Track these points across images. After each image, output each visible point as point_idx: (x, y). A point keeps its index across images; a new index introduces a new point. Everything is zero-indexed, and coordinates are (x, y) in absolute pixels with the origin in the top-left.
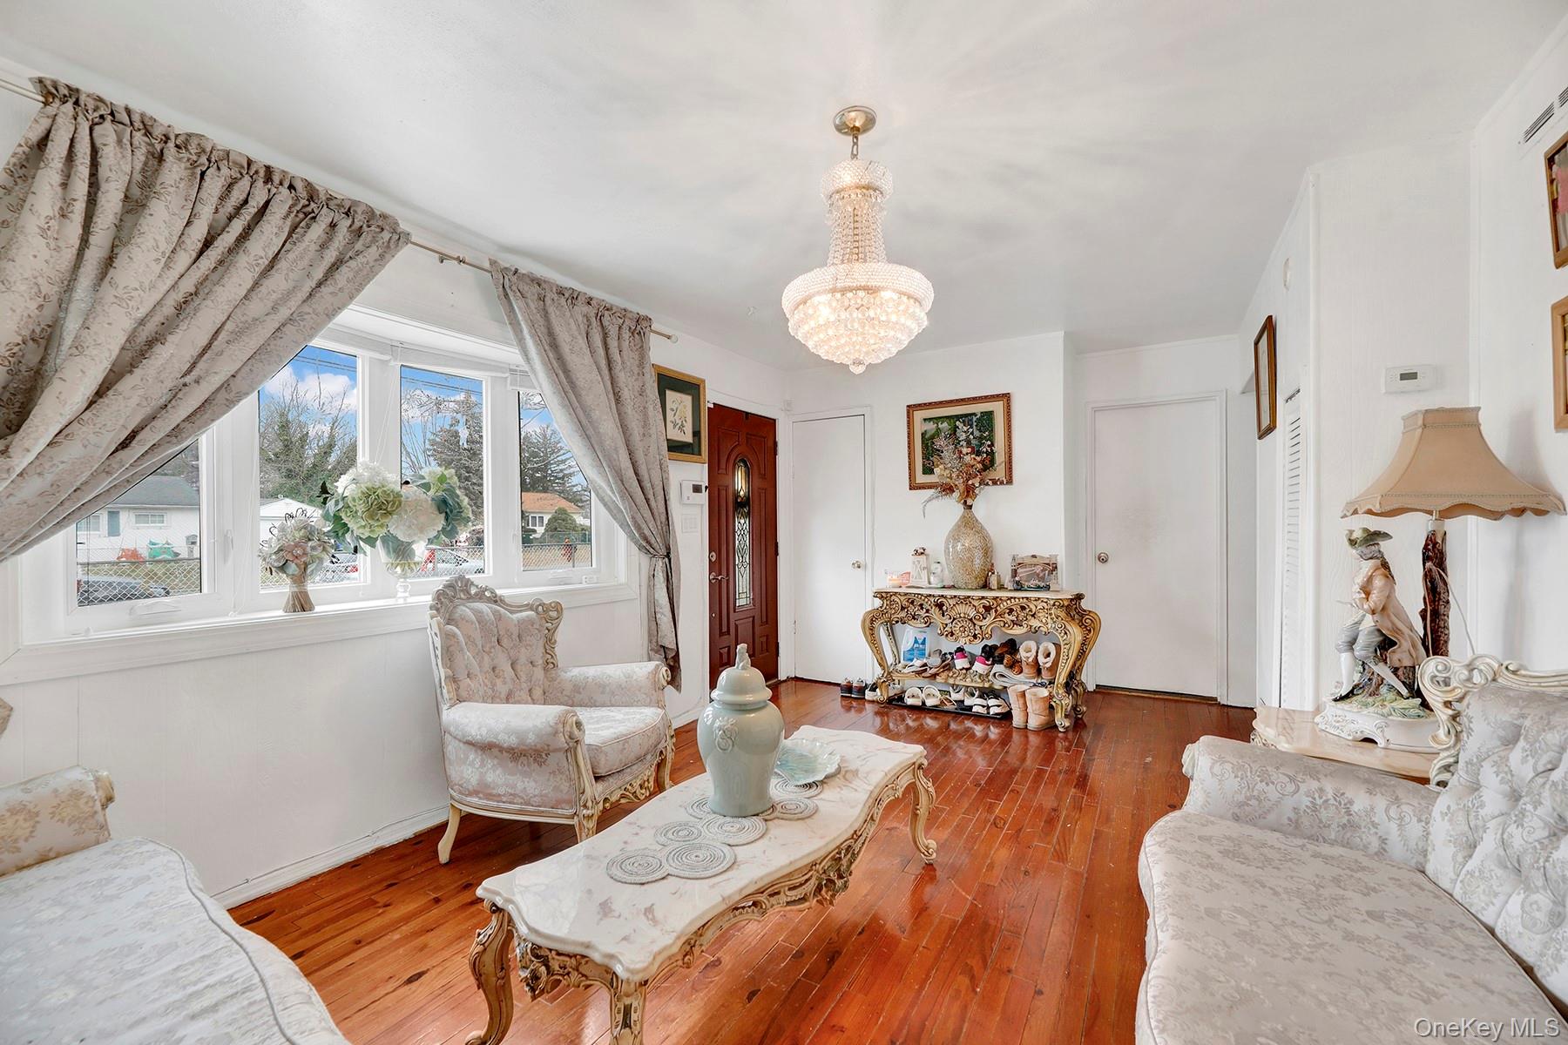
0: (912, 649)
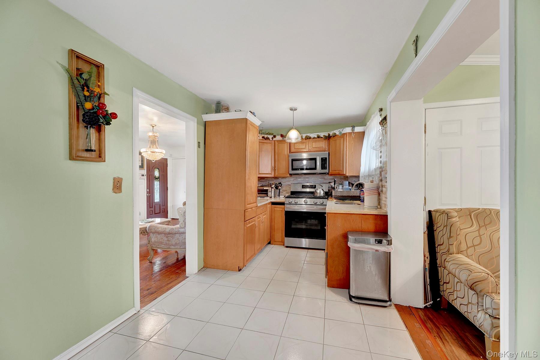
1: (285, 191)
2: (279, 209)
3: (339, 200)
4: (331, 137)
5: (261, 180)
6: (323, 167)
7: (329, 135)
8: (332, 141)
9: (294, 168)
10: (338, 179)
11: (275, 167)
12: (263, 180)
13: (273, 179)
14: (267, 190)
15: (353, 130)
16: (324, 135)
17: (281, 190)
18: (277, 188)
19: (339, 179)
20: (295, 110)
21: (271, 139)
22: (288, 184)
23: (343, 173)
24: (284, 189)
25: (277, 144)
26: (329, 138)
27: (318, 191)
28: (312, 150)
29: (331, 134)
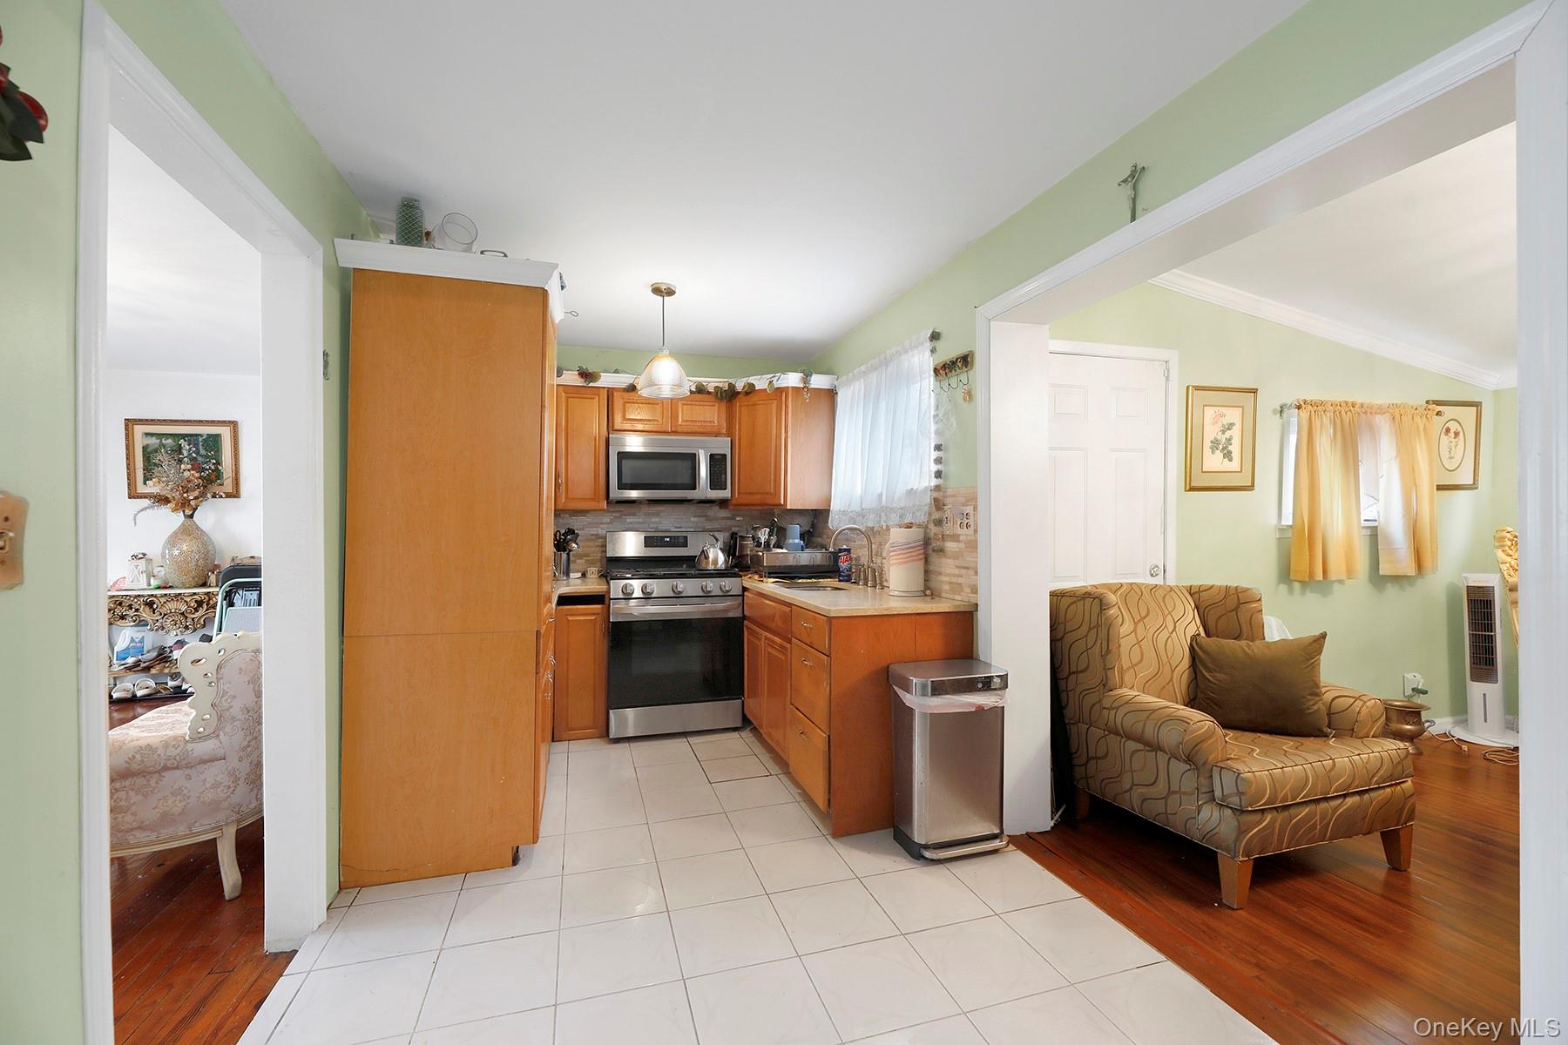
0: (128, 648)
1: (580, 556)
2: (583, 618)
4: (739, 393)
6: (716, 481)
7: (732, 386)
8: (740, 406)
9: (624, 482)
15: (806, 380)
16: (716, 387)
18: (561, 546)
20: (670, 292)
23: (778, 502)
25: (564, 399)
26: (729, 396)
27: (711, 556)
28: (679, 429)
29: (740, 386)
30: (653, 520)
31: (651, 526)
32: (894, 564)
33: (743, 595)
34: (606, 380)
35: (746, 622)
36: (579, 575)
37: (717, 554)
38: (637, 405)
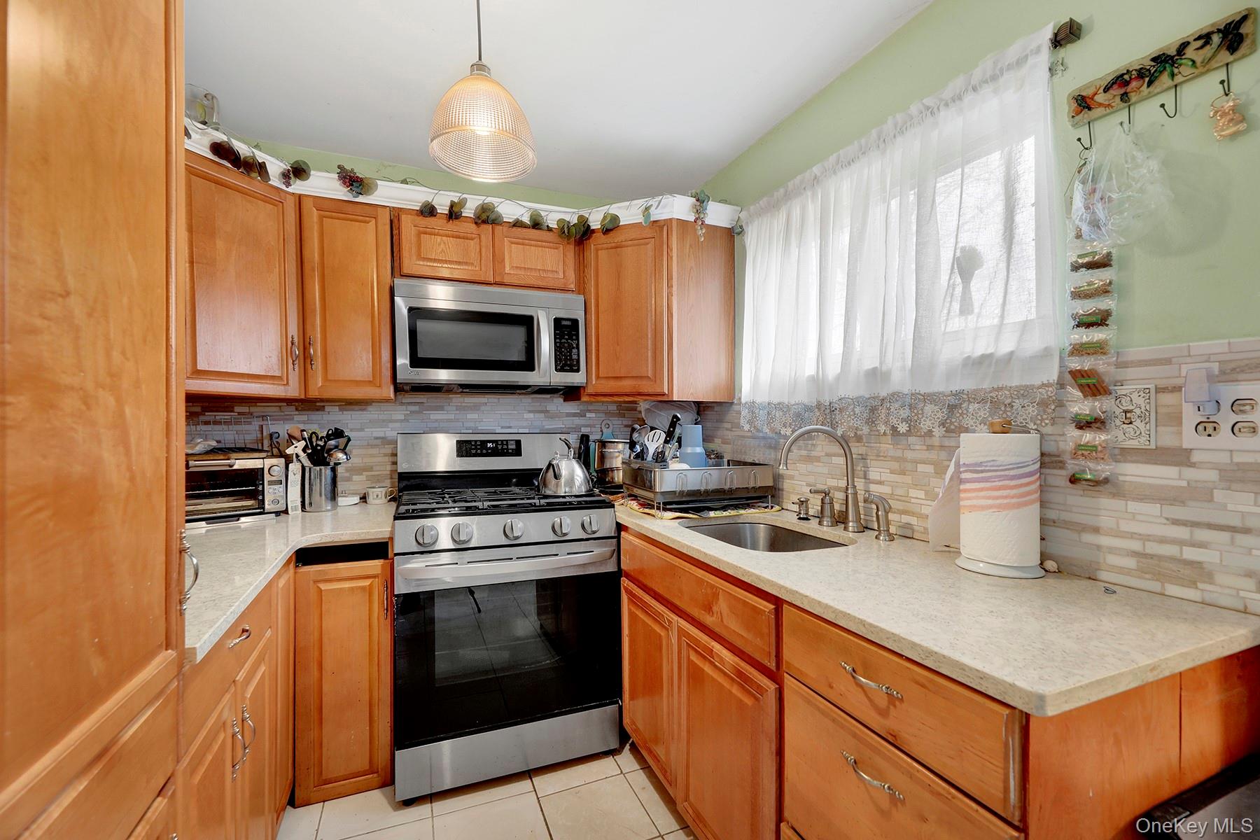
1: (359, 470)
2: (347, 585)
3: (681, 510)
4: (594, 230)
5: (209, 416)
6: (565, 361)
7: (583, 220)
8: (597, 250)
9: (420, 355)
10: (598, 415)
11: (306, 344)
12: (221, 416)
13: (290, 410)
14: (254, 477)
15: (699, 209)
16: (559, 220)
17: (340, 469)
18: (318, 456)
19: (603, 415)
21: (276, 181)
22: (377, 438)
23: (658, 390)
24: (355, 460)
25: (315, 219)
26: (580, 235)
27: (564, 472)
28: (506, 280)
29: (595, 222)
30: (469, 416)
31: (467, 425)
32: (973, 508)
33: (618, 537)
34: (387, 194)
35: (625, 582)
36: (356, 499)
37: (573, 471)
38: (439, 239)
